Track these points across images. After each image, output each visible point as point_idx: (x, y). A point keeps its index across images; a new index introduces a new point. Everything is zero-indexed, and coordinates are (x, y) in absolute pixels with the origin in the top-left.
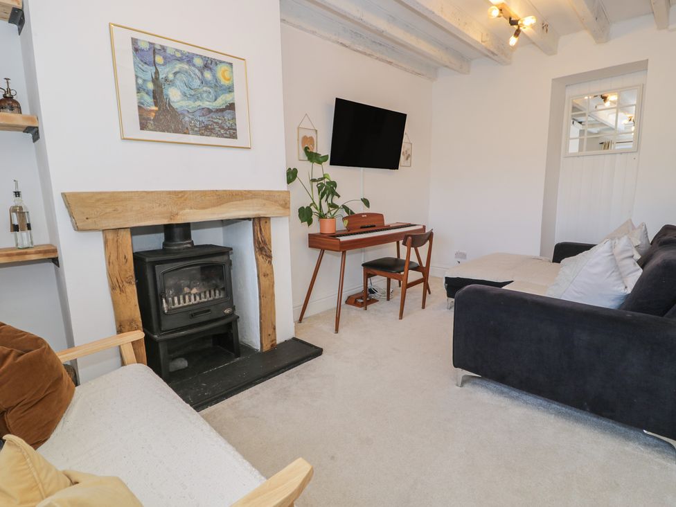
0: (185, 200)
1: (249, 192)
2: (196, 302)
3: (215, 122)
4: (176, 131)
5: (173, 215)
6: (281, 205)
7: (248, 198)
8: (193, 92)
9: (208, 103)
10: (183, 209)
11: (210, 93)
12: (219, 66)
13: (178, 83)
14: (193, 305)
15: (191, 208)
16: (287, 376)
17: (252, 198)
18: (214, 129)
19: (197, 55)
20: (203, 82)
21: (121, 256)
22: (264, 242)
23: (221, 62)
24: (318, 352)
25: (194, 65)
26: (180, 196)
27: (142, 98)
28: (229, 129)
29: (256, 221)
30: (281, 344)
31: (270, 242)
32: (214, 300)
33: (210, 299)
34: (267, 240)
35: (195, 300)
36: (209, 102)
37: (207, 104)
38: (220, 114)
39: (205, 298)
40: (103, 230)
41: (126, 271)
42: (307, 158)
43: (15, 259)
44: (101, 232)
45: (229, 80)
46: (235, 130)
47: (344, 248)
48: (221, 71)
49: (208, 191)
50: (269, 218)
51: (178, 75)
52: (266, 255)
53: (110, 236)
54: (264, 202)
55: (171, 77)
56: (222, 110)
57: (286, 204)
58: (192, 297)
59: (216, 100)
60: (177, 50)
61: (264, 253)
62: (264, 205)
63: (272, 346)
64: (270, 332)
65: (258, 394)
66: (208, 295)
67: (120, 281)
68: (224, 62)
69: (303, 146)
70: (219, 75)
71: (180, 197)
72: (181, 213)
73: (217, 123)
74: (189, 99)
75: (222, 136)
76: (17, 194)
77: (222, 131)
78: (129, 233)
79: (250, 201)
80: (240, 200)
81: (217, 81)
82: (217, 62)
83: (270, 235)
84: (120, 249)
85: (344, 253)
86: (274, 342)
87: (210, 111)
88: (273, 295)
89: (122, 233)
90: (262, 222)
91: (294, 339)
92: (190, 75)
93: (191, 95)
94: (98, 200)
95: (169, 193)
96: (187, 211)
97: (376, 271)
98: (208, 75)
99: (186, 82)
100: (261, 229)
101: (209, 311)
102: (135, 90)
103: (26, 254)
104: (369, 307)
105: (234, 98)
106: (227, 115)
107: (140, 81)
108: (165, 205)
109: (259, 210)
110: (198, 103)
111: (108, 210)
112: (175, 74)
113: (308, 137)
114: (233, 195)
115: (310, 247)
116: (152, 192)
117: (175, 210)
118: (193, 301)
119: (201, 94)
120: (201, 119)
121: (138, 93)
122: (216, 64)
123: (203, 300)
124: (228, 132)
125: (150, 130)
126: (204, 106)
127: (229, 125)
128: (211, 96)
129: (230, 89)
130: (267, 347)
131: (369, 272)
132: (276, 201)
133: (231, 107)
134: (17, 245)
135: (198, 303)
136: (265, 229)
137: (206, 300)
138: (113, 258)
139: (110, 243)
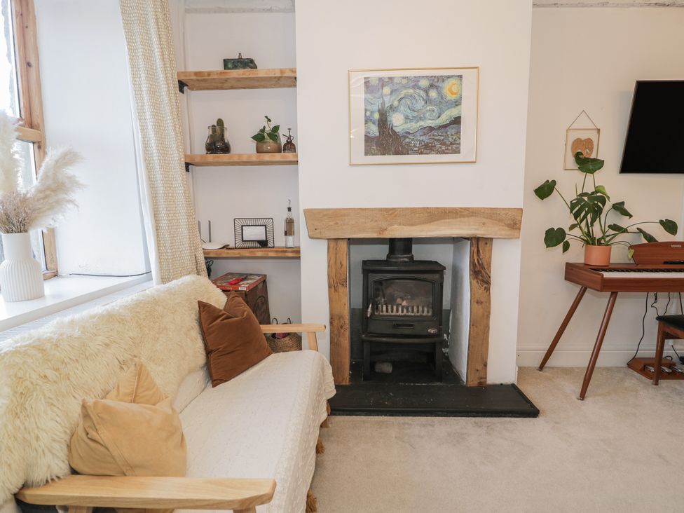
0: (395, 216)
1: (466, 209)
2: (403, 314)
3: (436, 140)
4: (397, 153)
5: (382, 230)
6: (508, 225)
7: (464, 216)
8: (415, 114)
9: (430, 121)
10: (392, 225)
11: (433, 111)
12: (446, 82)
13: (402, 108)
14: (399, 316)
15: (400, 225)
16: (475, 422)
17: (468, 216)
18: (434, 146)
19: (423, 77)
20: (428, 101)
21: (338, 262)
22: (482, 266)
23: (448, 77)
24: (532, 412)
25: (420, 88)
26: (391, 212)
27: (368, 128)
28: (451, 144)
29: (474, 241)
30: (494, 386)
31: (490, 266)
32: (421, 316)
33: (417, 314)
34: (485, 264)
35: (402, 312)
36: (432, 120)
37: (429, 123)
38: (443, 130)
39: (413, 312)
40: (328, 239)
41: (341, 274)
42: (577, 167)
43: (280, 255)
44: (326, 241)
45: (455, 94)
46: (459, 144)
47: (615, 288)
48: (447, 87)
49: (419, 208)
50: (492, 239)
51: (403, 101)
52: (483, 281)
53: (332, 244)
54: (484, 220)
55: (396, 103)
56: (445, 126)
57: (515, 224)
58: (400, 309)
59: (439, 117)
60: (404, 78)
61: (481, 278)
62: (484, 224)
63: (480, 383)
64: (480, 367)
65: (433, 426)
66: (415, 310)
67: (335, 282)
68: (452, 76)
69: (572, 151)
70: (446, 91)
71: (391, 214)
72: (389, 228)
73: (438, 140)
74: (411, 121)
75: (443, 152)
76: (289, 209)
77: (443, 148)
78: (346, 243)
79: (466, 219)
80: (453, 218)
81: (442, 98)
82: (443, 79)
83: (490, 258)
84: (338, 256)
85: (614, 295)
86: (482, 380)
87: (431, 129)
88: (487, 327)
89: (341, 243)
90: (481, 244)
91: (513, 386)
92: (415, 98)
93: (413, 117)
94: (325, 215)
95: (381, 210)
96: (396, 226)
97: (679, 332)
98: (433, 94)
99: (410, 105)
100: (478, 251)
101: (412, 325)
102: (363, 122)
103: (286, 252)
104: (664, 383)
105: (460, 111)
106: (451, 131)
107: (368, 114)
108: (376, 221)
109: (476, 229)
110: (422, 123)
111: (331, 223)
112: (400, 100)
113: (583, 139)
114: (445, 212)
115: (566, 279)
116: (366, 209)
117: (384, 225)
118: (400, 313)
119: (424, 114)
120: (421, 138)
121: (365, 124)
122: (443, 81)
123: (410, 314)
124: (450, 148)
125: (373, 155)
126: (426, 125)
127: (451, 140)
128: (434, 114)
129: (457, 103)
130: (473, 383)
131: (667, 330)
132: (500, 221)
133: (457, 121)
134: (286, 244)
135: (405, 316)
136: (484, 251)
137: (413, 314)
138: (332, 261)
139: (331, 250)
